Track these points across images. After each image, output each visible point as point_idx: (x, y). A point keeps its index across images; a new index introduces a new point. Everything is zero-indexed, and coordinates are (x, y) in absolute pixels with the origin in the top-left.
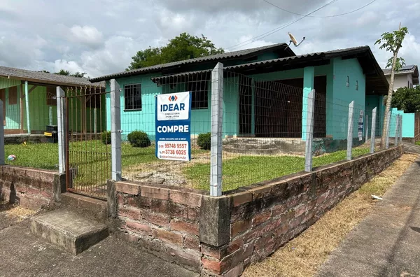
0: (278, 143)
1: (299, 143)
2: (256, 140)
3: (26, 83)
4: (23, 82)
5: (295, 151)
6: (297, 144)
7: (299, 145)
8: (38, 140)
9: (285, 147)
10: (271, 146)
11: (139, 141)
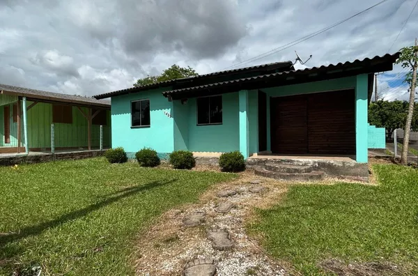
0: (322, 165)
1: (353, 165)
2: (292, 161)
3: (24, 99)
4: (20, 98)
5: (347, 174)
6: (350, 167)
7: (352, 168)
8: (37, 160)
9: (332, 170)
10: (314, 168)
11: (149, 161)
